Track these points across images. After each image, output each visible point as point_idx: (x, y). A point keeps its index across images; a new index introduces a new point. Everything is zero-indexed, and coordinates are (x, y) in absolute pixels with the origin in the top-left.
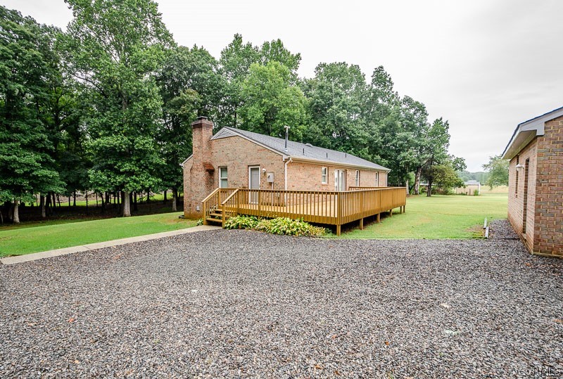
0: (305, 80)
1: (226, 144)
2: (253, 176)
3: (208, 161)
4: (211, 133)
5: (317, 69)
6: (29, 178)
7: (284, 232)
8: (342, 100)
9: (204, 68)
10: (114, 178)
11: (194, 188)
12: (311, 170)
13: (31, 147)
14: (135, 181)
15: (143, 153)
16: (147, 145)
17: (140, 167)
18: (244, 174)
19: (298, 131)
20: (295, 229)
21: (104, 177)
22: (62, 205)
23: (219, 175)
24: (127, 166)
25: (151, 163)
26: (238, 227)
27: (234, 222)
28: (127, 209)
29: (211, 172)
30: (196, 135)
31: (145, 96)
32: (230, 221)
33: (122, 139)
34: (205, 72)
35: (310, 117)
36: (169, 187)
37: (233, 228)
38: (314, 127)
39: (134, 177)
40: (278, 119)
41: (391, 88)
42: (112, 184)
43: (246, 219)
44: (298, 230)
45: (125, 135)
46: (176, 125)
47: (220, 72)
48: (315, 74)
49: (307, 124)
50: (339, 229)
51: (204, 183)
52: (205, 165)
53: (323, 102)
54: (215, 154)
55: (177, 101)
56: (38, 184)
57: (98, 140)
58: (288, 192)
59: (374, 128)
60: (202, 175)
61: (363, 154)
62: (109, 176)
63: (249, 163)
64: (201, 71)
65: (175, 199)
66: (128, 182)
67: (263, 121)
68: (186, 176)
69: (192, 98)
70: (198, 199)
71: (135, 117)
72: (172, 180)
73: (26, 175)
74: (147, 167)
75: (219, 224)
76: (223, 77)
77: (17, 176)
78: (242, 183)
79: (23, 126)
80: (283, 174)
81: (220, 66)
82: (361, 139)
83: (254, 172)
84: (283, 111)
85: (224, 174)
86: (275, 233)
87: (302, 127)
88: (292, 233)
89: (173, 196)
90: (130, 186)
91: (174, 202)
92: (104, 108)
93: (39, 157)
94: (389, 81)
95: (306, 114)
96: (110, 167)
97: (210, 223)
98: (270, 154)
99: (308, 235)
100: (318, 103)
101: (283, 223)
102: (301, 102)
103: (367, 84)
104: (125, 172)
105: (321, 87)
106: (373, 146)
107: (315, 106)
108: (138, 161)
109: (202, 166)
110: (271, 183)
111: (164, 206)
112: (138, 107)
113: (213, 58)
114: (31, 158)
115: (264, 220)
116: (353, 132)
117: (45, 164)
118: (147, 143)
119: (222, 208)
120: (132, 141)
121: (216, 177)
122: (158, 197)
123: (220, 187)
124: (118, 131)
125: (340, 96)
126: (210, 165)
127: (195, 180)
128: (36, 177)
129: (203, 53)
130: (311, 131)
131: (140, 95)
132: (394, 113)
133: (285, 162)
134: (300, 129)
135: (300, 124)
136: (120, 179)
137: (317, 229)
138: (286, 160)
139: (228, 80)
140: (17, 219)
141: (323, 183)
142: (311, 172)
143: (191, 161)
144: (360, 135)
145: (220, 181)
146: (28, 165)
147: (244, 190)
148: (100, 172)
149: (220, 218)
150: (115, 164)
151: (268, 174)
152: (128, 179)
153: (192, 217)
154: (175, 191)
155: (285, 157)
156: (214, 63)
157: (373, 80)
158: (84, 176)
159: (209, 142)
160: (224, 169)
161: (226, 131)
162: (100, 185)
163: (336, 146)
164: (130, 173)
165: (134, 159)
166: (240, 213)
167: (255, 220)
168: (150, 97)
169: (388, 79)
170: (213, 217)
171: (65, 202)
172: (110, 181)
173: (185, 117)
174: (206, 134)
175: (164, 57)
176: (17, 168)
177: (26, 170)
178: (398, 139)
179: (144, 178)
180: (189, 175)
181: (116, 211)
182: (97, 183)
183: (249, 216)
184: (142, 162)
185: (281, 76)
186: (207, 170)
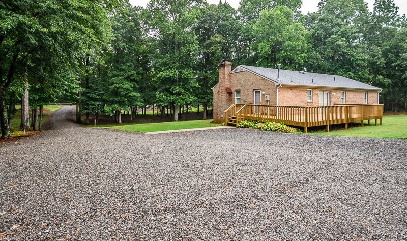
0: (309, 14)
1: (240, 76)
2: (257, 96)
3: (229, 87)
4: (231, 69)
5: (320, 4)
6: (127, 97)
7: (271, 129)
8: (341, 30)
9: (227, 17)
10: (170, 97)
11: (219, 104)
12: (298, 92)
13: (128, 79)
14: (181, 99)
15: (187, 80)
16: (189, 75)
17: (184, 90)
18: (250, 95)
19: (299, 58)
20: (277, 128)
21: (164, 96)
22: (138, 114)
23: (235, 96)
24: (177, 89)
25: (191, 87)
26: (245, 126)
27: (243, 124)
28: (176, 117)
29: (230, 93)
30: (221, 71)
31: (189, 43)
32: (241, 123)
33: (175, 72)
34: (227, 20)
35: (311, 46)
36: (201, 102)
37: (242, 127)
38: (314, 54)
39: (181, 96)
40: (282, 50)
41: (396, 12)
42: (169, 100)
43: (250, 122)
44: (279, 128)
45: (177, 69)
46: (207, 60)
47: (238, 18)
48: (318, 8)
49: (308, 52)
50: (306, 129)
51: (226, 101)
52: (226, 89)
53: (323, 33)
54: (233, 82)
55: (208, 43)
56: (131, 101)
57: (161, 73)
58: (279, 106)
59: (376, 51)
60: (224, 95)
61: (363, 75)
62: (167, 96)
63: (254, 88)
64: (225, 20)
65: (205, 111)
66: (178, 100)
67: (270, 53)
68: (215, 96)
69: (218, 40)
70: (222, 110)
71: (182, 57)
72: (204, 98)
73: (126, 95)
74: (188, 90)
75: (235, 125)
76: (240, 22)
77: (121, 96)
78: (249, 100)
79: (124, 67)
80: (276, 95)
81: (238, 13)
82: (360, 62)
83: (257, 94)
84: (286, 44)
85: (238, 95)
86: (266, 130)
87: (304, 55)
88: (276, 130)
89: (204, 109)
90: (179, 102)
91: (205, 114)
92: (164, 52)
93: (132, 85)
94: (393, 7)
95: (307, 44)
96: (168, 90)
97: (229, 125)
98: (267, 83)
99: (285, 131)
100: (318, 33)
101: (271, 124)
102: (302, 35)
103: (369, 11)
104: (176, 93)
105: (322, 20)
106: (375, 67)
107: (316, 36)
108: (183, 85)
109: (224, 90)
110: (267, 101)
111: (198, 116)
112: (184, 50)
113: (233, 9)
114: (128, 85)
115: (261, 123)
116: (352, 56)
117: (135, 89)
118: (189, 73)
119: (236, 116)
120: (180, 72)
121: (233, 97)
122: (195, 110)
123: (236, 103)
124: (173, 67)
125: (340, 26)
126: (230, 89)
127: (220, 99)
128: (130, 96)
129: (226, 6)
130: (312, 58)
131: (186, 43)
132: (398, 36)
133: (277, 87)
134: (301, 57)
135: (302, 53)
136: (173, 97)
137: (292, 129)
138: (278, 86)
139: (244, 23)
140: (120, 121)
141: (309, 101)
142: (298, 94)
143: (218, 86)
144: (360, 58)
145: (236, 99)
146: (127, 89)
147: (251, 105)
148: (162, 93)
149: (235, 122)
150: (170, 88)
151: (266, 95)
152: (178, 97)
153: (218, 122)
154: (205, 105)
155: (276, 84)
156: (234, 12)
157: (375, 8)
158: (153, 96)
159: (230, 75)
160: (238, 92)
161: (240, 68)
162: (162, 102)
163: (336, 68)
164: (179, 94)
165: (181, 84)
166: (247, 119)
167: (255, 123)
168: (192, 43)
169: (391, 5)
170: (231, 121)
171: (140, 112)
172: (167, 99)
173: (213, 54)
174: (228, 70)
175: (200, 14)
176: (122, 91)
177: (126, 92)
178: (403, 59)
179: (187, 97)
180: (217, 95)
181: (170, 118)
182: (160, 100)
183: (252, 121)
184: (186, 86)
185: (285, 17)
186: (228, 93)
